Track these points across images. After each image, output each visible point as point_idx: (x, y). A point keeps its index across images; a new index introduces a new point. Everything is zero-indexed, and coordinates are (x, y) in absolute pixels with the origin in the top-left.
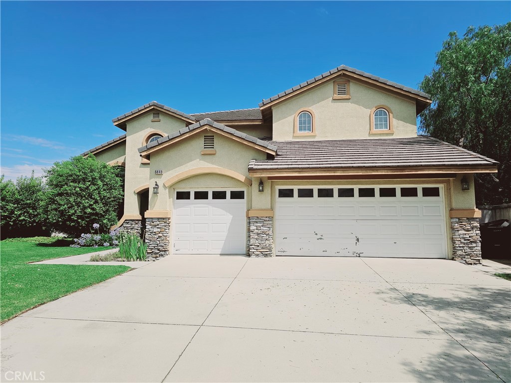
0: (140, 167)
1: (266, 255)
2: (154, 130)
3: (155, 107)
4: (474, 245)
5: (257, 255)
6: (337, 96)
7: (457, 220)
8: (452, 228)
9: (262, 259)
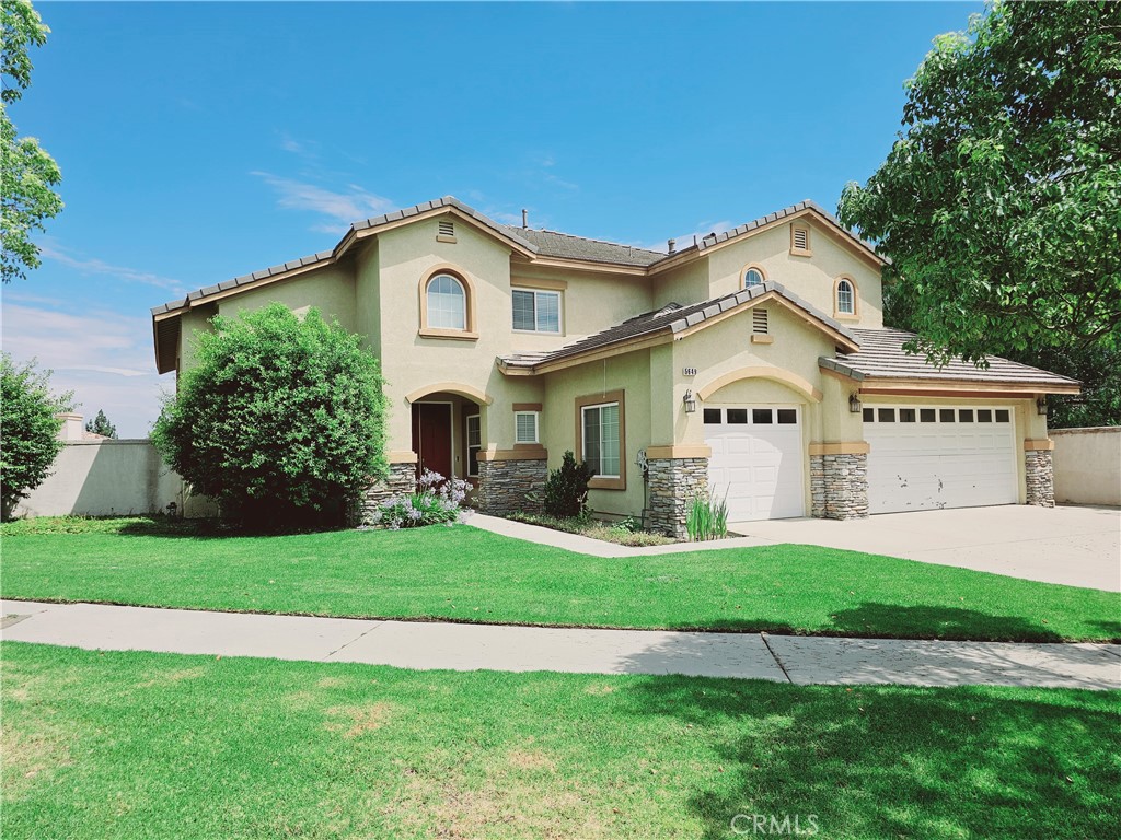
0: (416, 343)
1: (862, 515)
2: (444, 261)
3: (454, 211)
4: (1048, 484)
5: (852, 516)
6: (796, 251)
7: (1036, 453)
8: (1028, 465)
9: (858, 521)
